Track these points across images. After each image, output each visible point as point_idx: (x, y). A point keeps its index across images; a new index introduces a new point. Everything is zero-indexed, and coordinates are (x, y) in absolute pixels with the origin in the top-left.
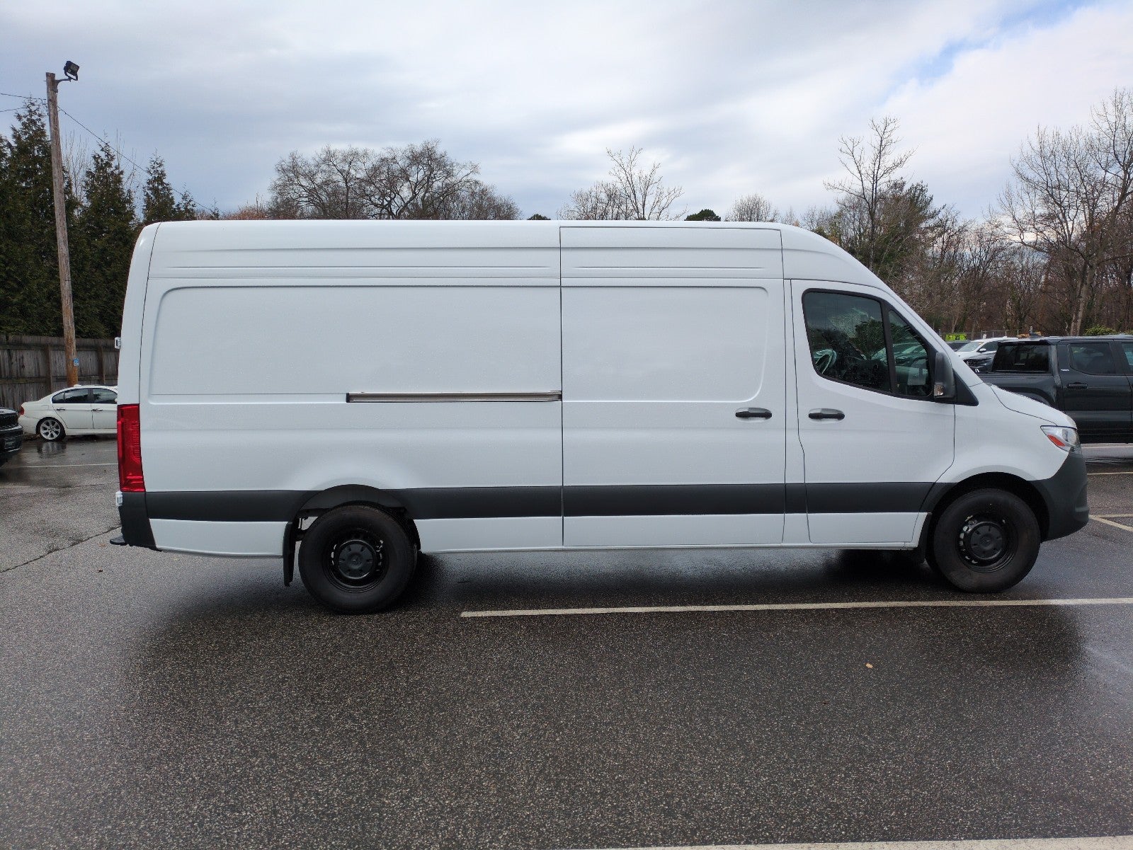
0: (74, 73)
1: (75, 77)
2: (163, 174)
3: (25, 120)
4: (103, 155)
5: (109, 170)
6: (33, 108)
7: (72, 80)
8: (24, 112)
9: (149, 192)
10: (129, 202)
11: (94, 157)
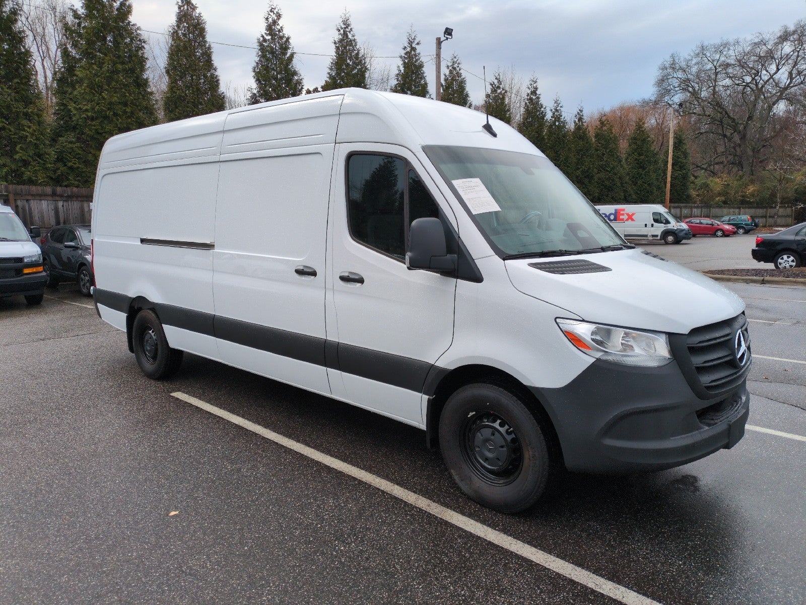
0: (450, 34)
1: (450, 37)
2: (536, 89)
3: (450, 68)
4: (496, 82)
5: (499, 91)
6: (455, 60)
7: (449, 39)
8: (450, 64)
9: (527, 102)
10: (509, 110)
11: (491, 84)
